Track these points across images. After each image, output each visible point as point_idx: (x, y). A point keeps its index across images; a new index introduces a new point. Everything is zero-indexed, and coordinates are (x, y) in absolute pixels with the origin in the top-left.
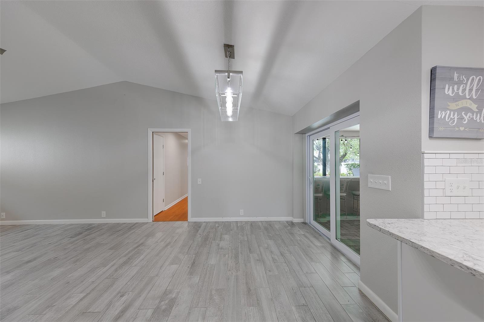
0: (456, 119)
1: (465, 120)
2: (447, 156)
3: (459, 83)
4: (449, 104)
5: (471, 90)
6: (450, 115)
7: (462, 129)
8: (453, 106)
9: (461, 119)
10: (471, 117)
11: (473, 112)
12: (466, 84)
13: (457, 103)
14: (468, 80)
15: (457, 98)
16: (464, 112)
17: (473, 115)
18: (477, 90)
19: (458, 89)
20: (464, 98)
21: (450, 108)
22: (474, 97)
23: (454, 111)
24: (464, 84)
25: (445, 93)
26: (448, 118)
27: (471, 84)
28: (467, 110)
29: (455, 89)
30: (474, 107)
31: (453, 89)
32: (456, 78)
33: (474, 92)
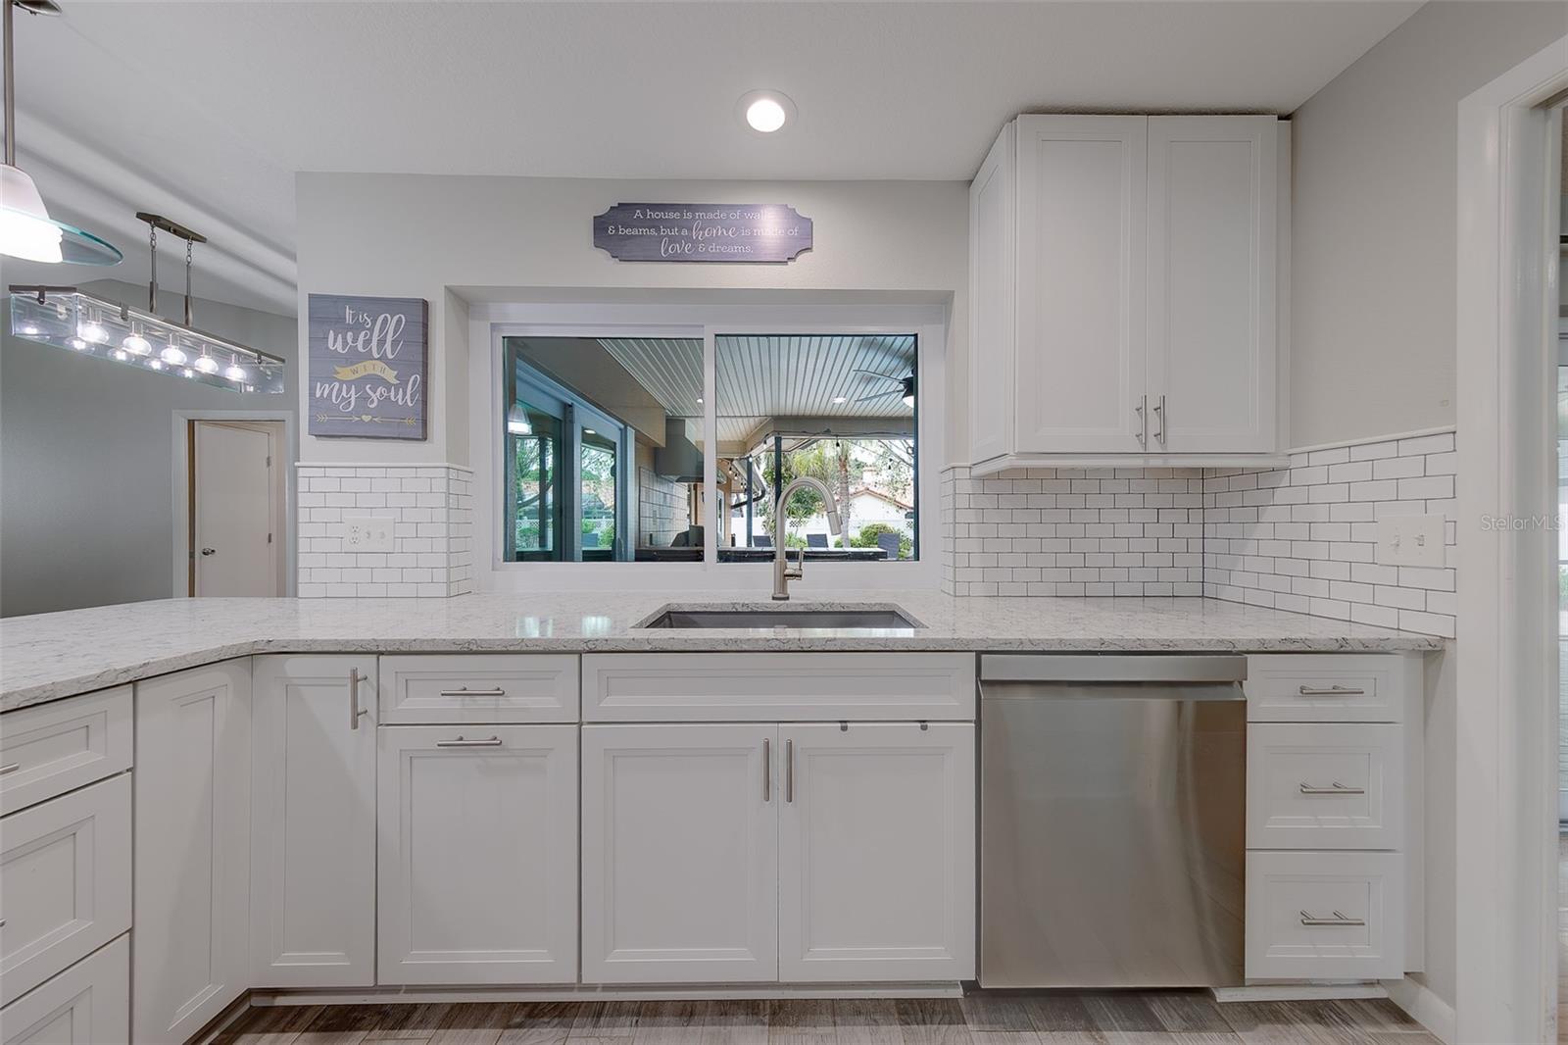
0: (353, 399)
1: (372, 402)
2: (351, 472)
3: (357, 327)
4: (337, 368)
5: (382, 342)
6: (340, 390)
7: (366, 418)
8: (346, 373)
9: (364, 399)
10: (386, 394)
11: (388, 386)
12: (372, 330)
13: (354, 367)
14: (374, 322)
15: (353, 357)
16: (368, 386)
17: (389, 391)
18: (395, 343)
19: (355, 340)
20: (369, 356)
21: (338, 377)
22: (390, 357)
23: (349, 383)
24: (367, 329)
25: (328, 348)
26: (337, 398)
27: (381, 331)
28: (377, 381)
29: (349, 340)
30: (390, 375)
31: (344, 341)
32: (349, 319)
33: (388, 346)
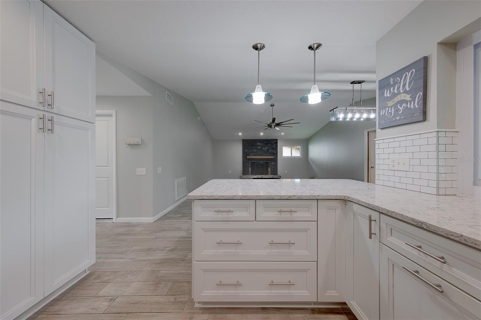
0: (393, 112)
1: (400, 110)
2: (392, 140)
3: (395, 83)
4: (387, 103)
5: (404, 85)
6: (388, 110)
7: (398, 118)
8: (390, 103)
9: (397, 110)
10: (406, 106)
11: (406, 102)
12: (400, 82)
13: (393, 100)
14: (401, 79)
15: (394, 95)
16: (399, 105)
17: (407, 104)
18: (410, 83)
19: (394, 89)
20: (399, 93)
21: (388, 105)
22: (408, 89)
23: (391, 107)
24: (399, 83)
25: (384, 97)
26: (387, 113)
27: (404, 80)
28: (402, 102)
29: (392, 90)
30: (408, 97)
31: (390, 91)
32: (392, 83)
33: (407, 86)
